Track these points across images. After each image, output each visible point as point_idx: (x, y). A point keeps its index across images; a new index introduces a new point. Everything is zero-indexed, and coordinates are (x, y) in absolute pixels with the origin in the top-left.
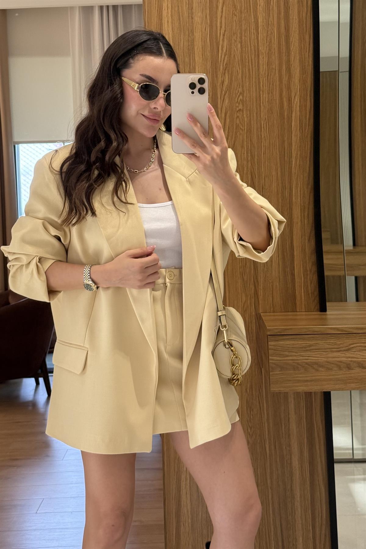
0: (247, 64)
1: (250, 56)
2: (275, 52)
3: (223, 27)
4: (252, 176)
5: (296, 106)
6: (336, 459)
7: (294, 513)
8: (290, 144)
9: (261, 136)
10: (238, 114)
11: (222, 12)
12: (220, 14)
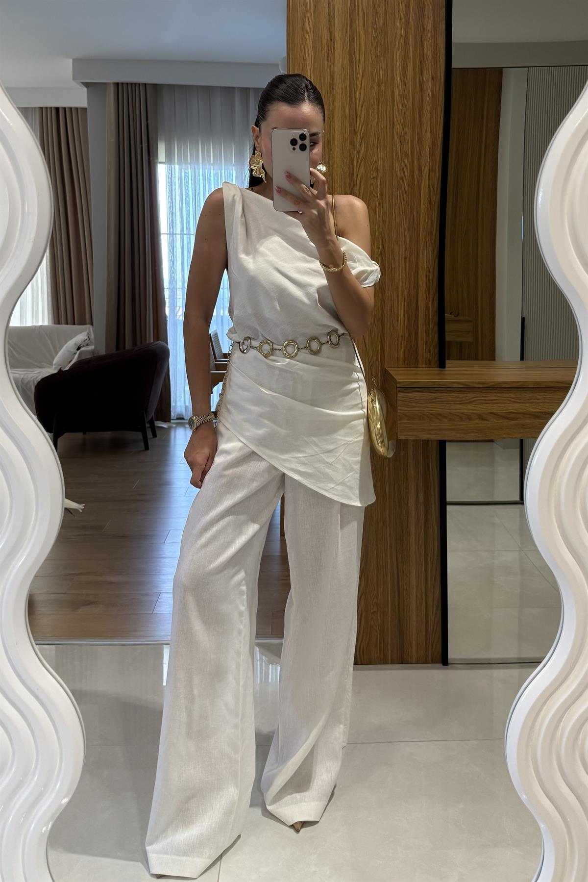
0: (382, 134)
1: (385, 126)
2: (409, 124)
3: (362, 99)
4: (382, 240)
5: (426, 176)
6: (450, 502)
7: (408, 549)
8: (419, 213)
9: (393, 203)
10: (372, 182)
11: (361, 84)
12: (360, 86)
